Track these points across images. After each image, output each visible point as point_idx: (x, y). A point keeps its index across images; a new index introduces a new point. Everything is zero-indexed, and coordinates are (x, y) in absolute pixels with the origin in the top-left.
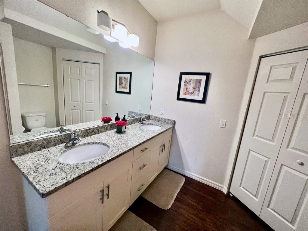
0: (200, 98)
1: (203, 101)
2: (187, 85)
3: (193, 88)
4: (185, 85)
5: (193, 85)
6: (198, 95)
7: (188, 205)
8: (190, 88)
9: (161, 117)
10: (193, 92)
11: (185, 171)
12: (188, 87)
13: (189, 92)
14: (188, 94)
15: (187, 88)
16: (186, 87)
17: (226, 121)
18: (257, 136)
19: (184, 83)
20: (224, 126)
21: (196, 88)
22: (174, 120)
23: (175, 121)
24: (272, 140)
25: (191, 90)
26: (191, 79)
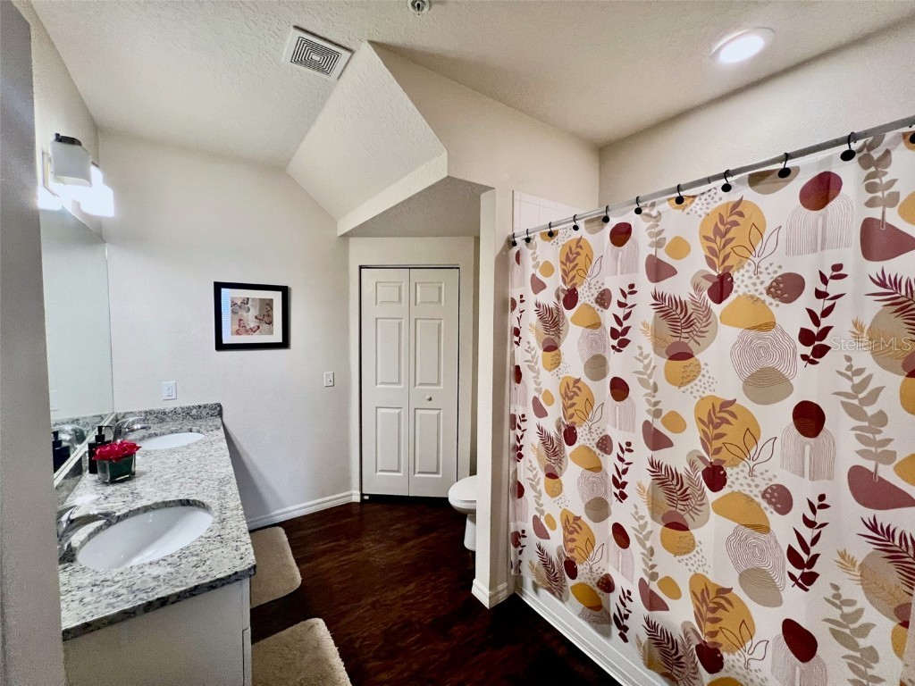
0: (277, 337)
1: (285, 344)
2: (240, 313)
3: (256, 317)
4: (234, 312)
5: (254, 312)
6: (271, 332)
7: (324, 553)
8: (250, 318)
9: (169, 406)
10: (259, 327)
11: (271, 514)
12: (242, 316)
13: (248, 327)
14: (247, 331)
15: (240, 320)
16: (237, 318)
17: (332, 372)
18: (382, 383)
19: (230, 309)
20: (332, 384)
21: (265, 316)
22: (218, 402)
23: (220, 406)
24: (399, 383)
25: (252, 324)
26: (248, 299)
